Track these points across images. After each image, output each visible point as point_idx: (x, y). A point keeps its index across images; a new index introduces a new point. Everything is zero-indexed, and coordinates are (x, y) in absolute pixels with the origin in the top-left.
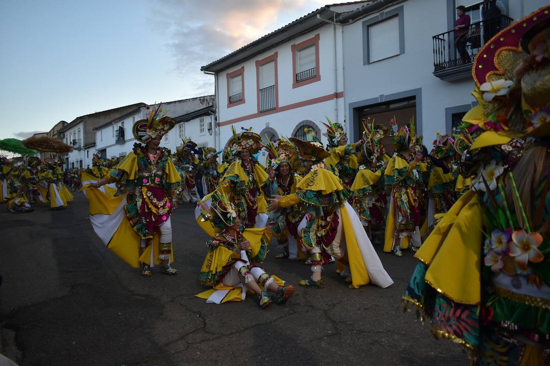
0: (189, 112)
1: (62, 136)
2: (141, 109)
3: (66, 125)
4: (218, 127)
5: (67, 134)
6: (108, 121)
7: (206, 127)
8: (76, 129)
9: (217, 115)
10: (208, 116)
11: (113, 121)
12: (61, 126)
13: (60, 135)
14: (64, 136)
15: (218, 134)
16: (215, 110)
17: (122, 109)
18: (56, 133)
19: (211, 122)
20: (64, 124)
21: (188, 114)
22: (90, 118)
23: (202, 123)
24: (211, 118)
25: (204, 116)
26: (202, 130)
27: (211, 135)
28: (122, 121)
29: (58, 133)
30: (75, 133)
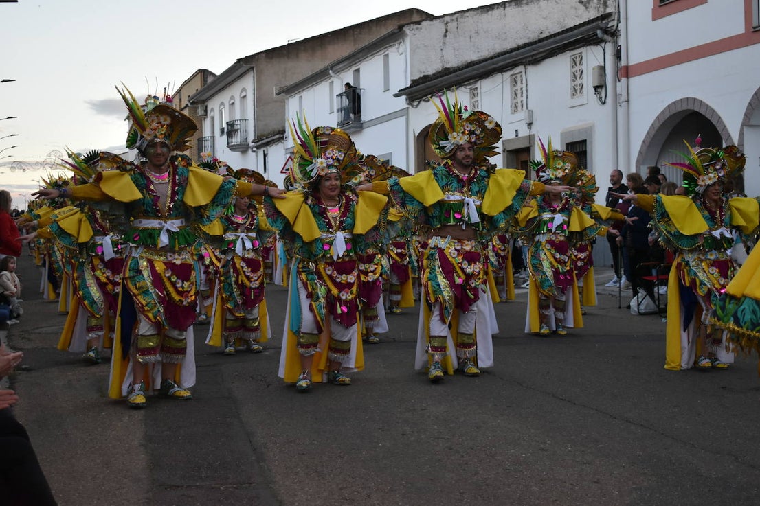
0: (544, 35)
1: (200, 111)
2: (406, 29)
3: (210, 80)
4: (624, 80)
5: (214, 105)
6: (319, 65)
7: (589, 80)
8: (235, 91)
9: (622, 42)
10: (593, 48)
11: (332, 68)
12: (197, 85)
13: (196, 109)
14: (206, 111)
15: (623, 102)
16: (614, 28)
17: (358, 30)
18: (187, 106)
19: (603, 65)
20: (207, 78)
21: (536, 42)
22: (272, 58)
23: (578, 68)
24: (604, 53)
25: (583, 46)
26: (579, 87)
27: (604, 103)
28: (354, 68)
29: (191, 104)
30: (233, 104)
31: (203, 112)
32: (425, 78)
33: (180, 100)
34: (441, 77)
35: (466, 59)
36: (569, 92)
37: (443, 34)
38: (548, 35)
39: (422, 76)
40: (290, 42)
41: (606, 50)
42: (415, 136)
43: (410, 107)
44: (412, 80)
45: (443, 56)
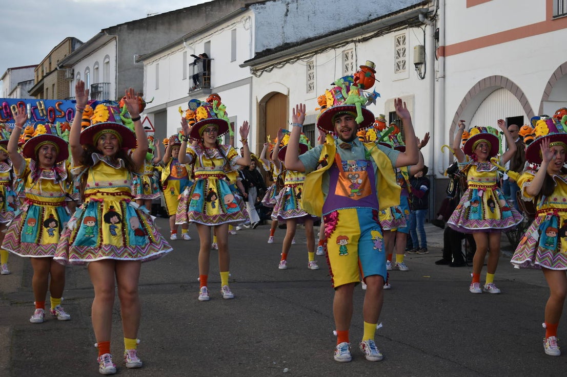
0: (373, 17)
1: (68, 75)
2: (251, 8)
3: (77, 46)
4: (441, 58)
5: (80, 69)
6: (175, 37)
7: (411, 58)
8: (99, 57)
9: (439, 25)
10: (415, 29)
11: (186, 40)
12: (66, 51)
13: (65, 72)
14: (73, 74)
15: (439, 78)
16: (434, 13)
17: (210, 8)
18: (56, 69)
19: (423, 45)
20: (75, 45)
21: (365, 23)
22: (133, 30)
23: (401, 47)
24: (425, 35)
25: (406, 28)
26: (401, 64)
27: (423, 78)
28: (206, 40)
29: (60, 68)
30: (97, 68)
31: (70, 75)
32: (268, 52)
33: (50, 63)
34: (281, 50)
35: (304, 36)
36: (393, 67)
37: (284, 13)
38: (376, 17)
39: (265, 49)
40: (149, 16)
41: (426, 33)
42: (257, 102)
43: (253, 76)
44: (256, 53)
45: (284, 33)
